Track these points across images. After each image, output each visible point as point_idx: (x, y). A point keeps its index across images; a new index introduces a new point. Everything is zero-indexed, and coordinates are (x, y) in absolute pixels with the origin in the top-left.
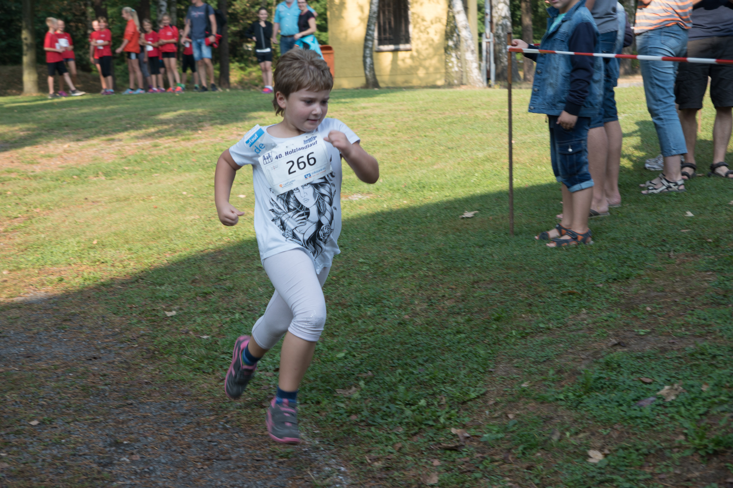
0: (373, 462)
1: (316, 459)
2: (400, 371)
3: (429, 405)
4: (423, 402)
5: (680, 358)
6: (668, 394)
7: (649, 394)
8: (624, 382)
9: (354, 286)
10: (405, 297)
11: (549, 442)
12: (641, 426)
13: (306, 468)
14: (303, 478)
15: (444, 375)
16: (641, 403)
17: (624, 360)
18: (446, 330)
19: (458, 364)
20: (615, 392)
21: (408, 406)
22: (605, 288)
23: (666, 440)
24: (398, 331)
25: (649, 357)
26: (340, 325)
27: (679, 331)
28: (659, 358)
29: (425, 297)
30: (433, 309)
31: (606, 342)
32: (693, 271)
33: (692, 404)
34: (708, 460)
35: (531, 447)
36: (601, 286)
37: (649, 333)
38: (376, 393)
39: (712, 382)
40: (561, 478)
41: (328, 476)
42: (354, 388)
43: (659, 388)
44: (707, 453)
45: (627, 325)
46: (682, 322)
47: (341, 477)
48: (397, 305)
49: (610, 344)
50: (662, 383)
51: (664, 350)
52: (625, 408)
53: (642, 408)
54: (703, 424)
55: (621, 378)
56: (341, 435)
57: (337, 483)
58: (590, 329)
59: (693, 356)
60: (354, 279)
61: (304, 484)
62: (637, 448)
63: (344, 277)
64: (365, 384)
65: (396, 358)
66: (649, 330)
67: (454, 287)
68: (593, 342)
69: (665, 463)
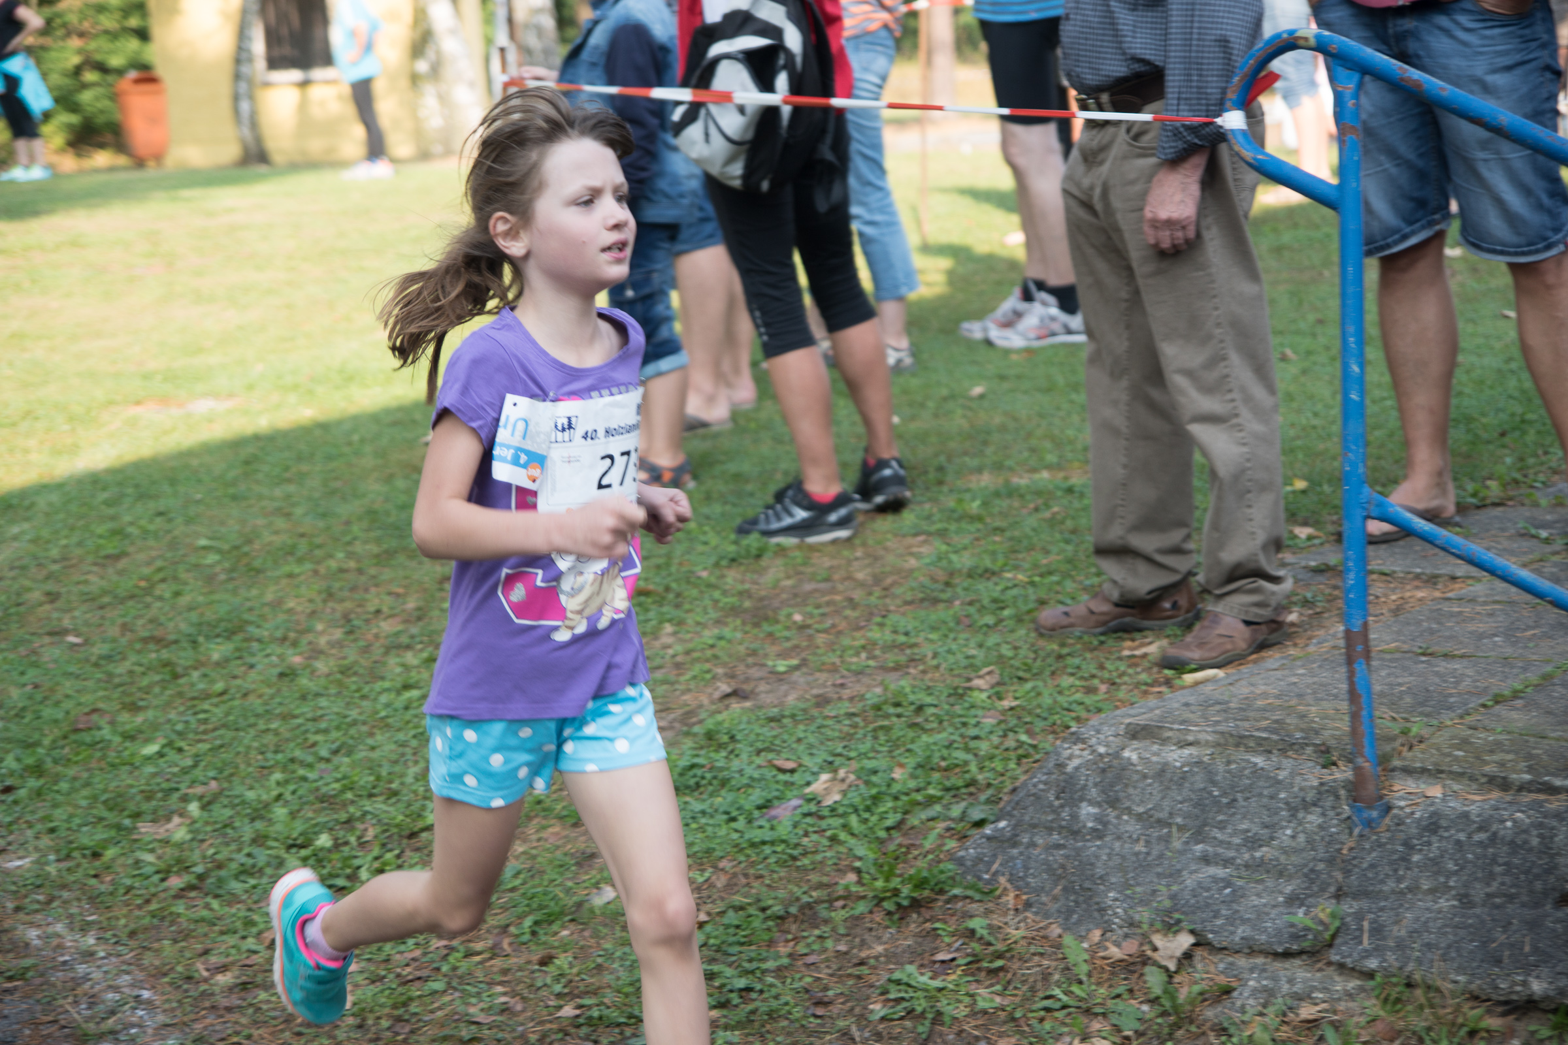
0: (213, 975)
1: (86, 978)
2: (278, 776)
3: (337, 845)
4: (324, 840)
5: (854, 715)
6: (828, 791)
7: (789, 794)
8: (741, 772)
9: (184, 600)
10: (294, 618)
11: (586, 906)
12: (772, 860)
13: (65, 997)
14: (55, 1021)
15: (372, 778)
16: (773, 812)
17: (742, 726)
18: (380, 683)
19: (403, 755)
20: (723, 792)
21: (294, 850)
22: (713, 580)
23: (820, 886)
24: (279, 691)
25: (793, 716)
26: (150, 686)
27: (855, 660)
28: (812, 719)
29: (338, 615)
30: (355, 640)
31: (709, 690)
32: (889, 536)
33: (873, 808)
34: (901, 919)
35: (550, 919)
36: (704, 574)
37: (797, 668)
38: (225, 826)
39: (911, 762)
40: (608, 978)
41: (113, 1013)
42: (176, 820)
43: (810, 778)
44: (899, 905)
45: (754, 653)
46: (862, 642)
47: (141, 1013)
48: (279, 634)
49: (717, 695)
50: (815, 769)
51: (822, 701)
52: (741, 824)
53: (775, 822)
54: (891, 847)
55: (736, 764)
56: (146, 921)
57: (133, 1026)
58: (678, 666)
59: (879, 709)
60: (186, 584)
61: (57, 1034)
62: (763, 904)
63: (163, 580)
64: (203, 808)
65: (272, 748)
66: (795, 662)
67: (400, 590)
68: (684, 692)
69: (817, 932)
